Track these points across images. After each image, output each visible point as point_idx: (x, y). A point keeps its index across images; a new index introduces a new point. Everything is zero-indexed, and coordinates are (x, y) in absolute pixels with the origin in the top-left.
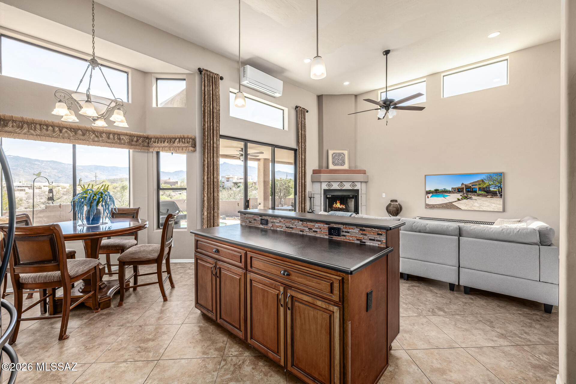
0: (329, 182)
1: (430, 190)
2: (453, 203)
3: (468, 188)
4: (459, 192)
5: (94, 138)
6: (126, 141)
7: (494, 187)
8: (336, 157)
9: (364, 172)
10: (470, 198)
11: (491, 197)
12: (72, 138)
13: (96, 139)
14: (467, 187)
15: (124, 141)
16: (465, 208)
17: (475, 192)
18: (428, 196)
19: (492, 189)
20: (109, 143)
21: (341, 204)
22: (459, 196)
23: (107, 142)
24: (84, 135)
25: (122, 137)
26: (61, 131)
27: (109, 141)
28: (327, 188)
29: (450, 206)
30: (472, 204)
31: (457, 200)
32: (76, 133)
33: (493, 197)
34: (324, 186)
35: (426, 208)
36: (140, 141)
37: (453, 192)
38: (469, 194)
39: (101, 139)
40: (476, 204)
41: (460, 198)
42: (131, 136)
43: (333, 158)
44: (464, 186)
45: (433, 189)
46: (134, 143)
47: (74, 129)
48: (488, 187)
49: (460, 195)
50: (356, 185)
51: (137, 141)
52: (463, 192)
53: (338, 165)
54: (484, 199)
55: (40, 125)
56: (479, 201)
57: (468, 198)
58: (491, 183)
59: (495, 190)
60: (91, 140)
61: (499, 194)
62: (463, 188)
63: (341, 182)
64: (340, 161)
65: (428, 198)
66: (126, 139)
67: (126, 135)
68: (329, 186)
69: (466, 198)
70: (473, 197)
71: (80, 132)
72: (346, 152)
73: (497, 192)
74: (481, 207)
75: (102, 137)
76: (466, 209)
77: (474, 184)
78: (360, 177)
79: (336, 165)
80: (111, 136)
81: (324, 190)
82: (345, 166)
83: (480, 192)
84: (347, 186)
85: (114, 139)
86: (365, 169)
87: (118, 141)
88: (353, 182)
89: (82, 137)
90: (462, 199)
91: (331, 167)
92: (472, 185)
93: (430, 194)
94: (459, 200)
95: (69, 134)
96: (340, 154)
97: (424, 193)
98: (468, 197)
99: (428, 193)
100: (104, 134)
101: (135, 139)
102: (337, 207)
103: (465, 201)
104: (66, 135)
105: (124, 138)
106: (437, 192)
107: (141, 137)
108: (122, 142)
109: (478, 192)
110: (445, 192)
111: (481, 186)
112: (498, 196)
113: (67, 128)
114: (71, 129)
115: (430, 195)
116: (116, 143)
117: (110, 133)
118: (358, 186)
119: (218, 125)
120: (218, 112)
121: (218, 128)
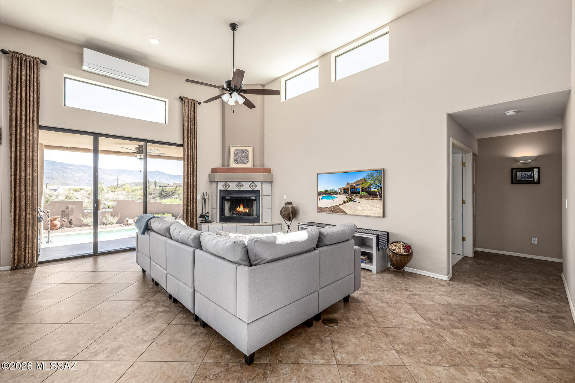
0: (226, 182)
1: (321, 191)
2: (340, 206)
3: (352, 189)
4: (345, 192)
7: (374, 187)
8: (239, 154)
9: (269, 171)
10: (354, 201)
11: (372, 199)
14: (352, 187)
16: (349, 212)
17: (358, 193)
18: (319, 198)
19: (373, 190)
21: (244, 207)
22: (343, 197)
28: (223, 189)
29: (336, 210)
30: (355, 207)
31: (343, 202)
33: (374, 199)
34: (220, 187)
35: (317, 212)
37: (339, 192)
38: (353, 196)
40: (359, 208)
41: (346, 199)
43: (235, 155)
44: (349, 186)
45: (323, 190)
48: (369, 187)
49: (345, 196)
50: (256, 185)
52: (348, 193)
53: (241, 163)
54: (366, 201)
56: (362, 204)
57: (352, 201)
58: (372, 182)
59: (376, 190)
61: (379, 195)
62: (348, 188)
63: (240, 182)
64: (243, 158)
65: (319, 200)
68: (226, 186)
69: (351, 200)
70: (356, 199)
72: (250, 149)
73: (378, 193)
74: (363, 211)
76: (351, 214)
77: (357, 183)
78: (260, 176)
79: (238, 163)
81: (220, 191)
82: (248, 164)
83: (363, 193)
84: (246, 187)
86: (271, 168)
88: (253, 182)
90: (347, 201)
91: (233, 165)
92: (356, 185)
93: (321, 195)
94: (345, 202)
96: (243, 151)
97: (316, 194)
98: (352, 199)
99: (320, 194)
102: (240, 211)
103: (350, 203)
106: (327, 194)
109: (360, 192)
110: (334, 193)
111: (363, 186)
112: (378, 198)
115: (321, 197)
118: (259, 187)
119: (35, 115)
120: (35, 100)
121: (35, 119)
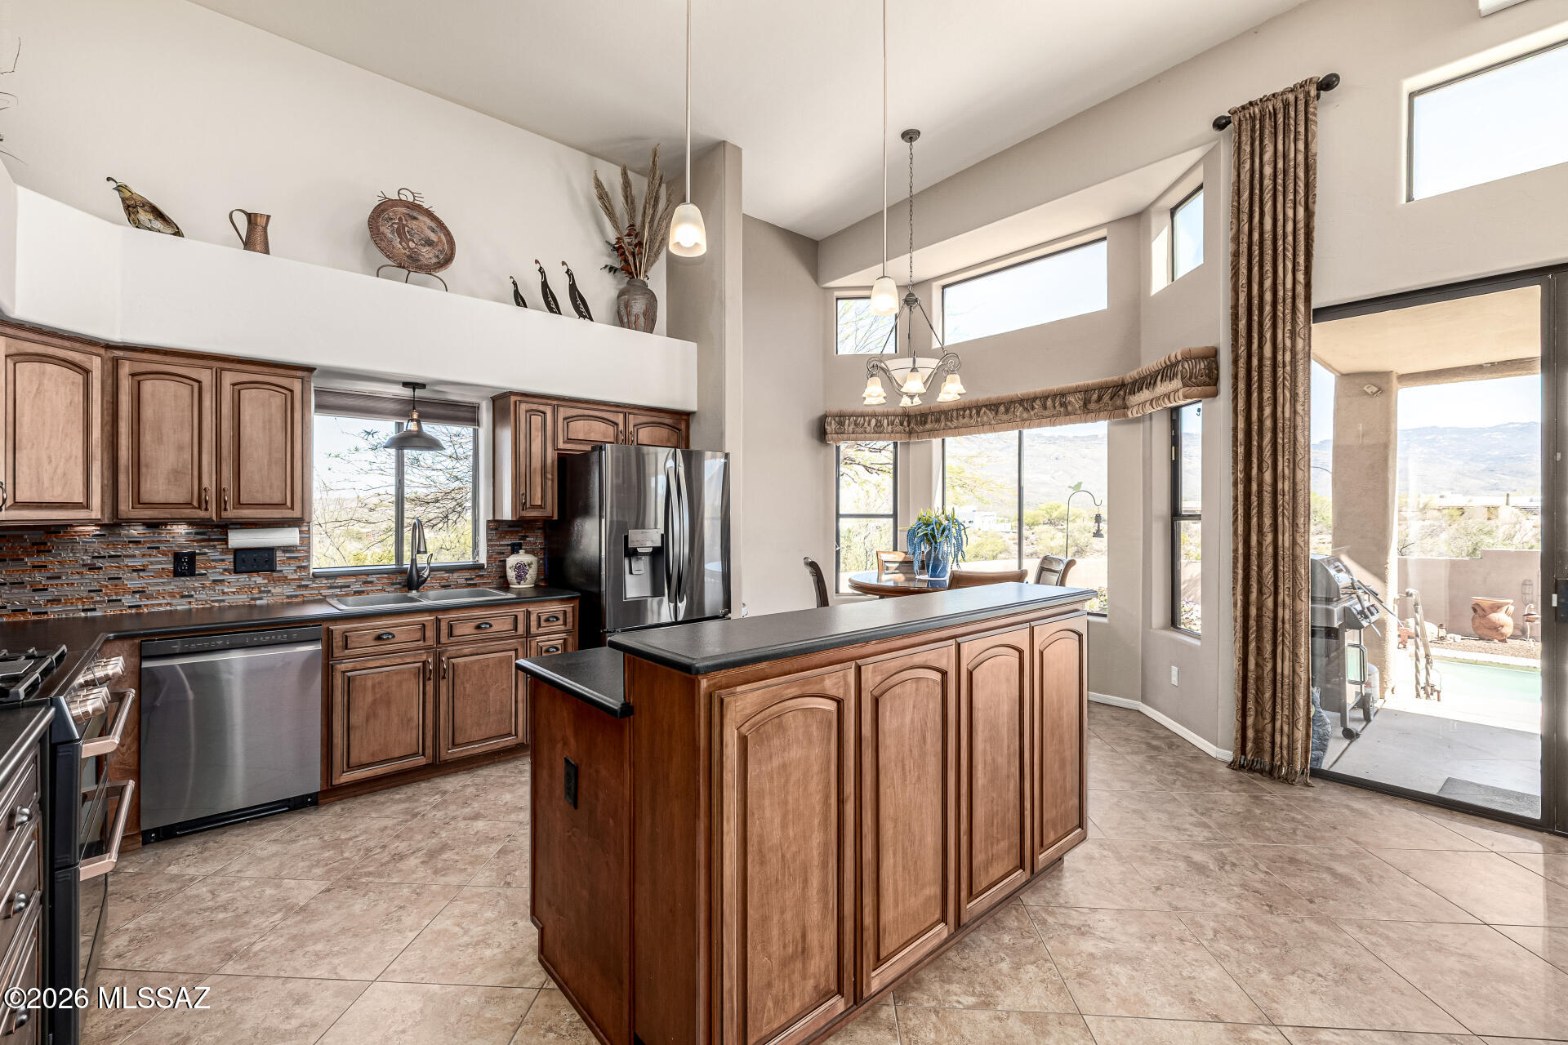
5: (1021, 413)
6: (1077, 406)
12: (993, 422)
13: (1025, 415)
15: (1073, 405)
20: (1047, 417)
23: (1043, 417)
24: (1007, 411)
25: (1070, 398)
26: (978, 413)
27: (1046, 413)
32: (997, 413)
36: (1106, 398)
39: (1032, 413)
42: (1086, 391)
46: (1092, 406)
47: (994, 405)
51: (1100, 399)
55: (957, 410)
60: (1018, 419)
66: (1075, 401)
67: (1076, 391)
71: (1002, 409)
75: (1033, 408)
80: (1049, 403)
85: (1055, 407)
87: (1062, 409)
89: (1005, 417)
95: (988, 416)
100: (1038, 402)
101: (1095, 397)
104: (985, 419)
105: (1073, 400)
107: (1109, 388)
108: (1070, 408)
113: (986, 406)
114: (990, 405)
116: (1058, 415)
117: (1047, 397)
119: (1301, 277)
120: (1301, 225)
121: (1300, 289)
